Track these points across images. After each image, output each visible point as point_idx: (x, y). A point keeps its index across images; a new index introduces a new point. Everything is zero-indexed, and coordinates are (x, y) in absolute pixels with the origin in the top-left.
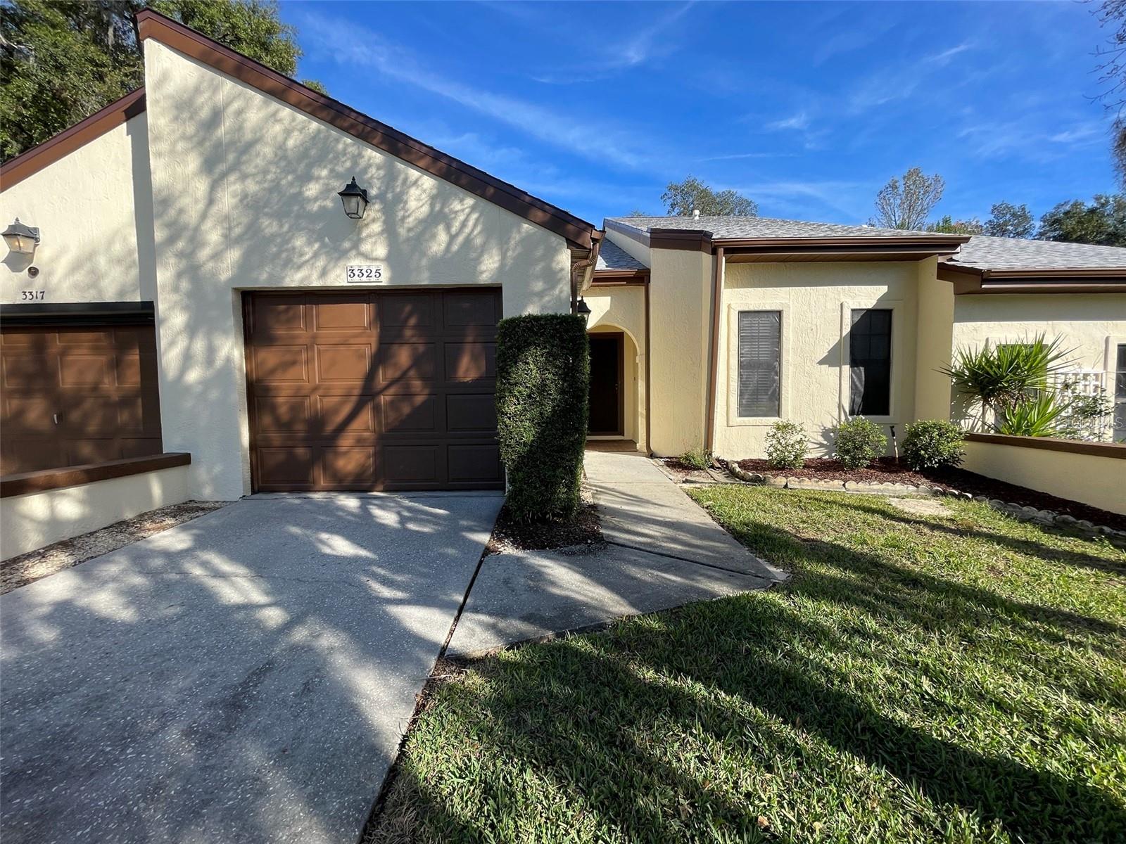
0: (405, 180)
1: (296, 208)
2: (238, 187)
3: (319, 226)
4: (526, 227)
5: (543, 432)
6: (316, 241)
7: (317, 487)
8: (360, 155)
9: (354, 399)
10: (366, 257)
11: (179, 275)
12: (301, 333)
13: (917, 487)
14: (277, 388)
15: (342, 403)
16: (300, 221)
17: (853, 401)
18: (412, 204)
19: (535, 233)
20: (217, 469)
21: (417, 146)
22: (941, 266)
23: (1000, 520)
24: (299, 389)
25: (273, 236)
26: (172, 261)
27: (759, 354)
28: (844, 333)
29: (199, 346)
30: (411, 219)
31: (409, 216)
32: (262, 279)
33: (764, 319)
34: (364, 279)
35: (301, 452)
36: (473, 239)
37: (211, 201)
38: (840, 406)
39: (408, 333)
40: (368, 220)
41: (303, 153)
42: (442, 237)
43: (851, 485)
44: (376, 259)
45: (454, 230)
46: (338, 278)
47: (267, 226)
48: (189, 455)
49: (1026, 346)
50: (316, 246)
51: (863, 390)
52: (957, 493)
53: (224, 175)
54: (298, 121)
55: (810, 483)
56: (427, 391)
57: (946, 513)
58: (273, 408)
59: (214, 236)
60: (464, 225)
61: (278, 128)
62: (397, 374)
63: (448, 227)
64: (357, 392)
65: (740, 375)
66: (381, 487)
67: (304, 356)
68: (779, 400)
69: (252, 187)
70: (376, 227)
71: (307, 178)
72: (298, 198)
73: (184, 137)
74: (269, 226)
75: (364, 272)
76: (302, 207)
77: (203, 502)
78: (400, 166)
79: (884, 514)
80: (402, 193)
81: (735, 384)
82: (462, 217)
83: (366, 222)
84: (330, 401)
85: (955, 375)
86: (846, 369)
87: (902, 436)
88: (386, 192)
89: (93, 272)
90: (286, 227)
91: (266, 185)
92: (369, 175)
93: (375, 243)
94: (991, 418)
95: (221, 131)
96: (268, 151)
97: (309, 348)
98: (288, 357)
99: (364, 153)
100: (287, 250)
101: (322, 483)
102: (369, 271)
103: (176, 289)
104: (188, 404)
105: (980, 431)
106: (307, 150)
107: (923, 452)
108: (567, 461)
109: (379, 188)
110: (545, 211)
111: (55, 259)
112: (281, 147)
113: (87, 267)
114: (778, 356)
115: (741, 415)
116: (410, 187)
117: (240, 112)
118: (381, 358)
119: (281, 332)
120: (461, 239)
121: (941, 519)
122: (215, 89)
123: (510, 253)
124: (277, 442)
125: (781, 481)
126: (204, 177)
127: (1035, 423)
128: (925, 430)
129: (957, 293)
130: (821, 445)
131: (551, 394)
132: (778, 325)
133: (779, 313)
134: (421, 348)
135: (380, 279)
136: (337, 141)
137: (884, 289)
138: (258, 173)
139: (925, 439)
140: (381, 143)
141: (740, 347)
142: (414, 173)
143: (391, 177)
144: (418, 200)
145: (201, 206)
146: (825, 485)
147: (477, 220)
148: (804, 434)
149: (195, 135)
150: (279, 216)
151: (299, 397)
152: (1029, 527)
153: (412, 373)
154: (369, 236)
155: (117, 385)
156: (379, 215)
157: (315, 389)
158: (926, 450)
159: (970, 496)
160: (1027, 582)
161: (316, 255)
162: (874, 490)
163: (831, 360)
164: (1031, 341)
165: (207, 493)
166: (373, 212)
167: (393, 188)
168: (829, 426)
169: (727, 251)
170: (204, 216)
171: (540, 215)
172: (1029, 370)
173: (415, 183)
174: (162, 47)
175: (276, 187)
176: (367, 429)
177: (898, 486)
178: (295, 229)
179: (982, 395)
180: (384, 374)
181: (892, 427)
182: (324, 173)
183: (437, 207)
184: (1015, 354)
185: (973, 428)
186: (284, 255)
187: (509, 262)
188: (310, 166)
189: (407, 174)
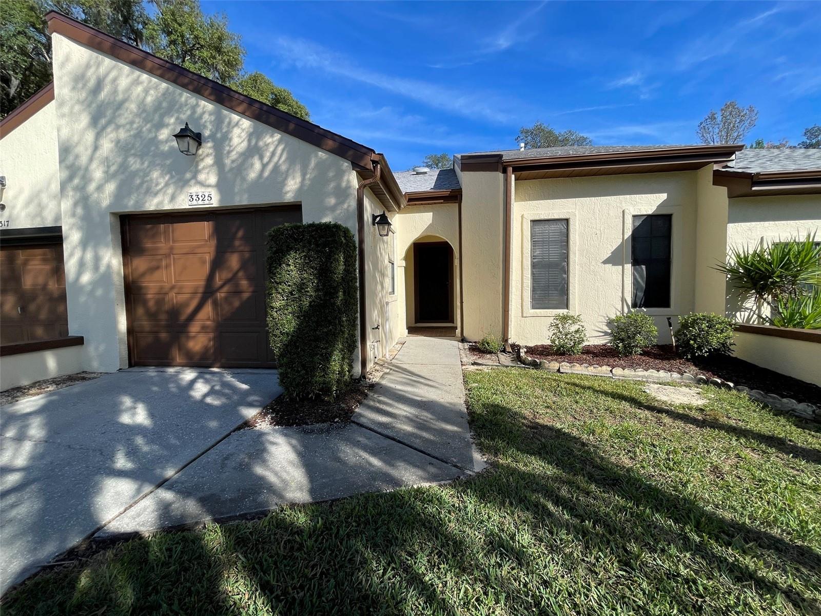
0: (229, 123)
1: (153, 148)
2: (113, 135)
3: (168, 162)
4: (322, 154)
5: (301, 323)
6: (166, 174)
7: (174, 364)
8: (197, 105)
9: (199, 295)
10: (202, 184)
11: (75, 204)
12: (162, 245)
13: (682, 374)
14: (146, 287)
15: (191, 299)
16: (156, 159)
17: (635, 296)
18: (235, 141)
19: (326, 159)
20: (102, 348)
21: (237, 96)
22: (716, 173)
23: (755, 411)
24: (162, 288)
25: (138, 171)
26: (71, 193)
27: (549, 256)
28: (626, 237)
29: (89, 256)
30: (234, 153)
31: (232, 151)
32: (130, 205)
33: (553, 227)
34: (200, 202)
35: (163, 335)
36: (279, 166)
37: (96, 148)
38: (623, 300)
39: (237, 243)
40: (203, 156)
41: (157, 107)
42: (257, 166)
43: (618, 371)
44: (209, 186)
45: (266, 160)
46: (183, 203)
47: (132, 164)
48: (83, 337)
49: (798, 244)
50: (167, 178)
51: (644, 286)
52: (719, 381)
53: (104, 128)
54: (153, 83)
55: (580, 368)
56: (251, 289)
57: (699, 402)
58: (145, 302)
59: (98, 174)
60: (273, 154)
61: (140, 89)
62: (230, 275)
63: (261, 158)
64: (201, 290)
65: (533, 274)
66: (218, 365)
67: (164, 263)
68: (567, 295)
69: (123, 135)
70: (209, 161)
71: (160, 125)
72: (154, 141)
73: (78, 102)
74: (135, 164)
75: (200, 197)
76: (157, 148)
77: (92, 373)
78: (225, 112)
79: (633, 401)
80: (228, 132)
81: (528, 282)
82: (271, 149)
83: (201, 157)
84: (182, 298)
85: (729, 271)
86: (629, 267)
87: (676, 326)
88: (216, 134)
89: (39, 205)
90: (146, 164)
91: (132, 133)
92: (204, 120)
93: (208, 173)
94: (766, 311)
95: (103, 95)
96: (133, 107)
97: (167, 256)
98: (154, 264)
99: (199, 103)
100: (147, 181)
101: (178, 360)
102: (203, 196)
103: (74, 215)
104: (83, 299)
105: (755, 323)
106: (160, 103)
107: (692, 342)
108: (322, 348)
109: (211, 131)
110: (335, 141)
111: (16, 197)
112: (142, 104)
113: (36, 201)
114: (566, 257)
115: (533, 307)
116: (233, 127)
117: (115, 80)
118: (218, 263)
119: (148, 245)
120: (270, 166)
121: (690, 409)
122: (98, 65)
123: (308, 176)
124: (147, 329)
125: (555, 365)
126: (91, 131)
127: (808, 316)
128: (695, 322)
129: (730, 196)
130: (606, 333)
131: (308, 292)
132: (565, 230)
133: (567, 220)
134: (247, 255)
135: (211, 202)
136: (181, 95)
137: (664, 196)
138: (127, 124)
139: (695, 331)
140: (210, 94)
141: (533, 250)
142: (235, 117)
143: (219, 121)
144: (239, 136)
145: (89, 152)
146: (594, 370)
147: (283, 150)
148: (582, 324)
149: (85, 100)
150: (142, 156)
151: (162, 294)
152: (783, 421)
153: (241, 274)
154: (204, 168)
155: (56, 286)
156: (211, 151)
157: (173, 288)
158: (695, 340)
159: (732, 385)
160: (747, 490)
161: (167, 185)
162: (639, 377)
163: (614, 259)
164: (803, 239)
165: (96, 366)
166: (207, 148)
167: (221, 129)
168: (613, 317)
169: (515, 170)
170: (91, 159)
171: (330, 143)
172: (801, 265)
173: (237, 124)
174: (63, 38)
175: (138, 135)
176: (208, 319)
177: (662, 374)
178: (152, 165)
179: (755, 289)
180: (220, 276)
181: (669, 319)
182: (172, 120)
183: (253, 142)
184: (786, 251)
185: (749, 319)
186: (145, 186)
187: (307, 182)
188: (162, 116)
189: (230, 118)
